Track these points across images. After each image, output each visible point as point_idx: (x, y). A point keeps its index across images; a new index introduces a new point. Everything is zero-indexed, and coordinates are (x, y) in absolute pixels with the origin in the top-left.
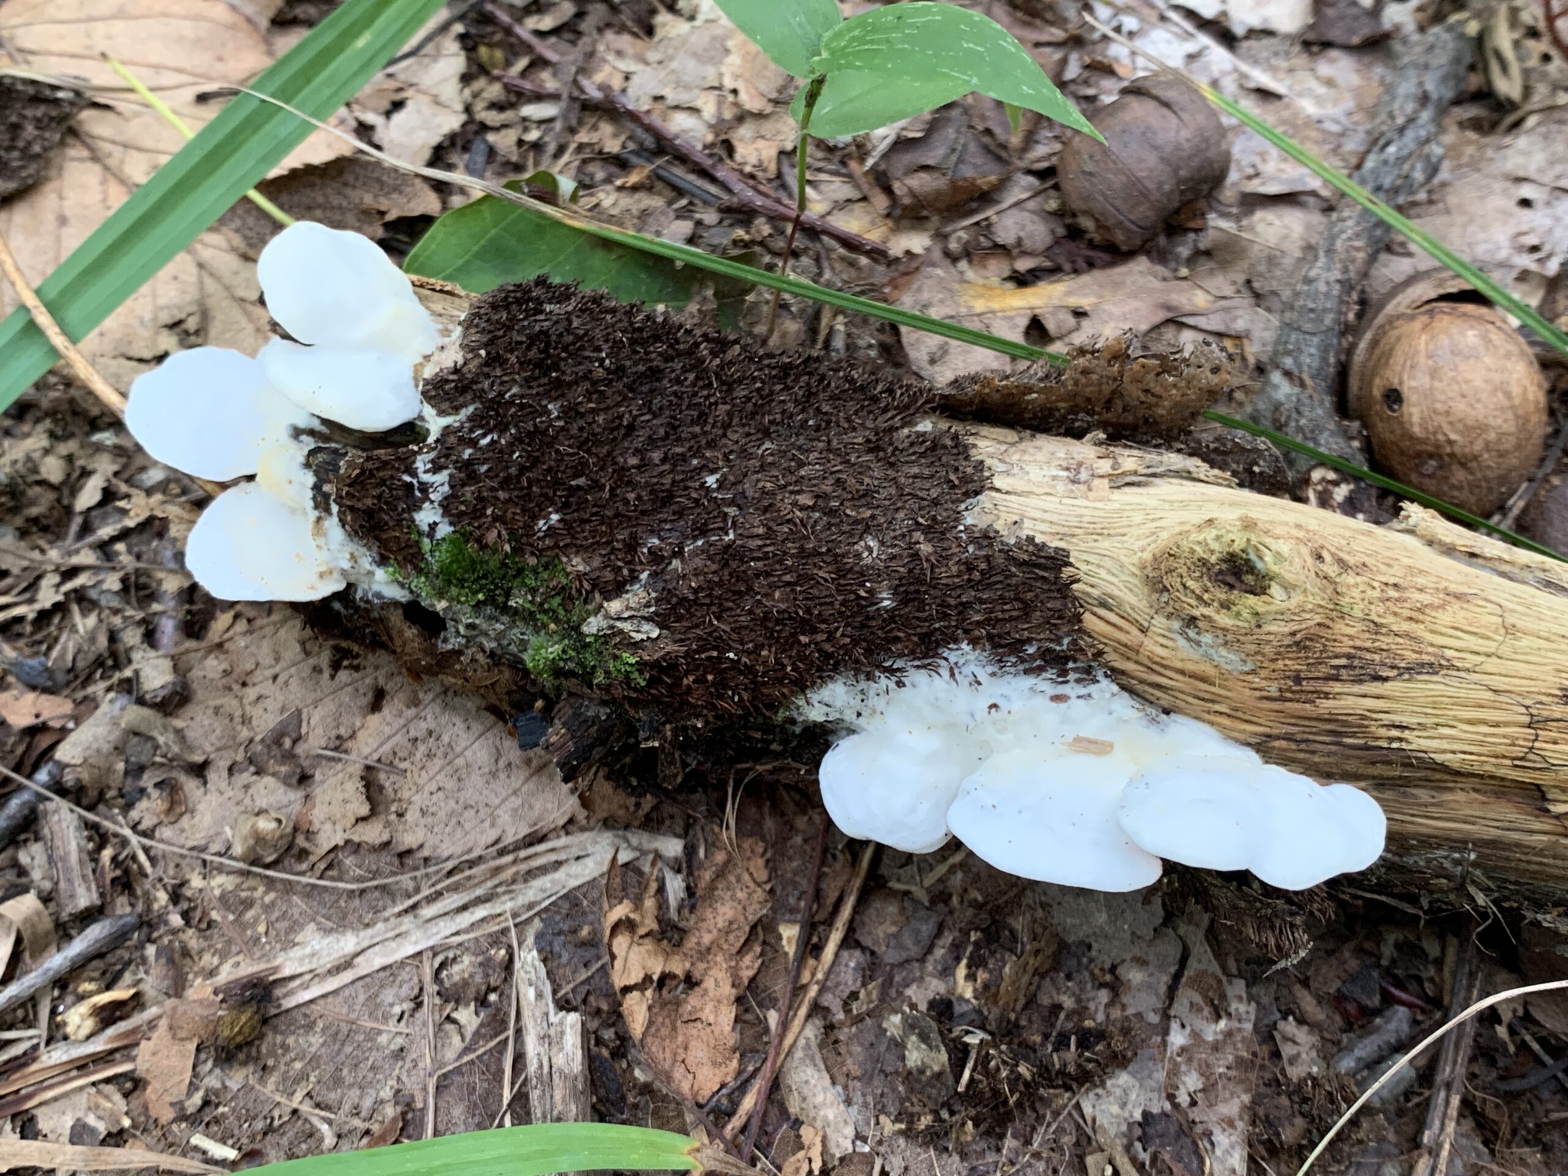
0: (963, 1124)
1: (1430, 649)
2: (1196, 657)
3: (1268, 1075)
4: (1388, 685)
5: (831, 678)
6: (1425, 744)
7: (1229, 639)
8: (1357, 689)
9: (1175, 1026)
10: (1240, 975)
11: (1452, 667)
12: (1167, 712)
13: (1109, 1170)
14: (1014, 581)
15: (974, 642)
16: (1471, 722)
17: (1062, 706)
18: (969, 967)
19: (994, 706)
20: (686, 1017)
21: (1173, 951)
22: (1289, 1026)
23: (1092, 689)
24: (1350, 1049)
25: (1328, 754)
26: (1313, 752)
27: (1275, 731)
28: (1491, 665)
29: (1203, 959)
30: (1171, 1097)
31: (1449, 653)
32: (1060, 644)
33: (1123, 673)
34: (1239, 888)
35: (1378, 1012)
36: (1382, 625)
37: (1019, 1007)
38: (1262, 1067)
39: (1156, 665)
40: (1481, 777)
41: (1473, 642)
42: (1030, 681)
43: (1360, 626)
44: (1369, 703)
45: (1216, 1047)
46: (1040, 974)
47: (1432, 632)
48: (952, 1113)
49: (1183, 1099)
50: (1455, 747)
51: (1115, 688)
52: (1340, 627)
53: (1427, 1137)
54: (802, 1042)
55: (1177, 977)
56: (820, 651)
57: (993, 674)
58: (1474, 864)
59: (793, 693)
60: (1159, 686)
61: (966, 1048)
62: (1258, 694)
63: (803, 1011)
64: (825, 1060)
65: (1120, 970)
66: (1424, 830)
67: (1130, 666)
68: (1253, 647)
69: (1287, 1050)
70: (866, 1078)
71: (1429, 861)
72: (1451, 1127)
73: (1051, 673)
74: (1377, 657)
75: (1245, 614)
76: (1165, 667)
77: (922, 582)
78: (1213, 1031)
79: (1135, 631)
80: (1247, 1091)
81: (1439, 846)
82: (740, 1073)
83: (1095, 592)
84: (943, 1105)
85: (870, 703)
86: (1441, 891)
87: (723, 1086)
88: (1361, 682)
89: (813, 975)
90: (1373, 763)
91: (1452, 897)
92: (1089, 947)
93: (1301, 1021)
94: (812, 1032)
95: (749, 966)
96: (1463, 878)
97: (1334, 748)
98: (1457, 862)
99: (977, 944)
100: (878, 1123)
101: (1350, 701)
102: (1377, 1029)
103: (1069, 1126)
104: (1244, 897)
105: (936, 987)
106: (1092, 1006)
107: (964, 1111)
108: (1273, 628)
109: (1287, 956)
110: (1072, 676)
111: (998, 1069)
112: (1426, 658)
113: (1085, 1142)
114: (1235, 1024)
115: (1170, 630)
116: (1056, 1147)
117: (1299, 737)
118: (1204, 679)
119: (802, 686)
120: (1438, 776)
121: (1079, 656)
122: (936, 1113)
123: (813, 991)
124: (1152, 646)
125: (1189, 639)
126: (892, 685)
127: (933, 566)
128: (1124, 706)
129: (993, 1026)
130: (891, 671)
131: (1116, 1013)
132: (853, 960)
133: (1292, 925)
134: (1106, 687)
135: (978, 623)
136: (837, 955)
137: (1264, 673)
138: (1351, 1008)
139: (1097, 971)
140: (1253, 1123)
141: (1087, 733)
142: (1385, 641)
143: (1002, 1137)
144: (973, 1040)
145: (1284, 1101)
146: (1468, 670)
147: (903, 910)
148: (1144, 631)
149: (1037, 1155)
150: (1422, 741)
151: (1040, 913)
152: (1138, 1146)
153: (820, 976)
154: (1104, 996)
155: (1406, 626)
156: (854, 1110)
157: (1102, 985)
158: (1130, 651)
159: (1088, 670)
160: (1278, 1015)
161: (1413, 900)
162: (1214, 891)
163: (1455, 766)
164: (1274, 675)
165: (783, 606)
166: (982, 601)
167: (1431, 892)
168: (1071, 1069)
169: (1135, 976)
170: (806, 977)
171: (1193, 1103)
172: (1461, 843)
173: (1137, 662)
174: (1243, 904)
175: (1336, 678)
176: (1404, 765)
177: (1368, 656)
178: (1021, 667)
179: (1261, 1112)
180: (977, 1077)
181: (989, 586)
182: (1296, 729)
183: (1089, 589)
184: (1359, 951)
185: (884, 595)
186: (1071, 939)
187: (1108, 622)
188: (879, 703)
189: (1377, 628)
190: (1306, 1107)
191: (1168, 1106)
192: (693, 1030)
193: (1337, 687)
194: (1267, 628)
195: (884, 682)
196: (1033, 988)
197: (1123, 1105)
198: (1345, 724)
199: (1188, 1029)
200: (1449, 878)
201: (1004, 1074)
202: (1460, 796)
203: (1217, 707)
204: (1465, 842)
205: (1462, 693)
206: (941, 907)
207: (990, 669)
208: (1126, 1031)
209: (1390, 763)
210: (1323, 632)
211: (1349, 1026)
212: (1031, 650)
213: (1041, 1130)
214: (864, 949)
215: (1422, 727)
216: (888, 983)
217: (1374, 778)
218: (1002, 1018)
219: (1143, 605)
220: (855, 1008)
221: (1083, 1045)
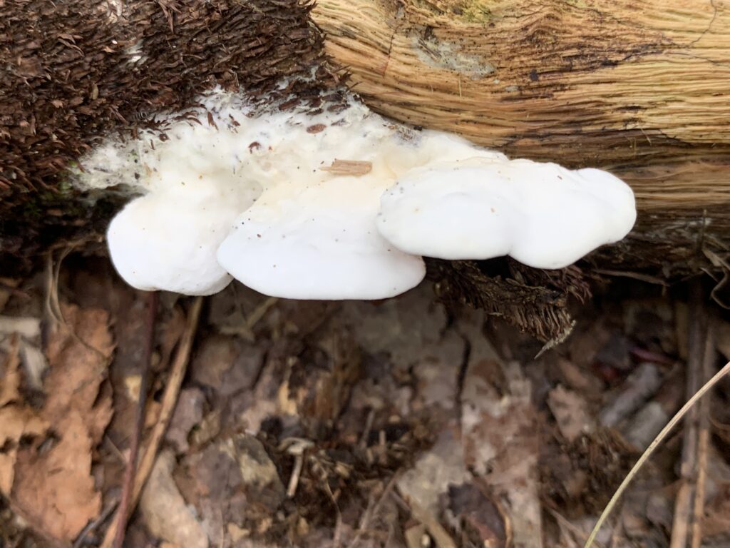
0: (297, 522)
1: (652, 32)
2: (438, 69)
3: (548, 437)
4: (619, 68)
5: (100, 142)
6: (657, 121)
7: (465, 42)
8: (590, 76)
9: (466, 409)
10: (515, 358)
11: (672, 46)
12: (419, 128)
13: (426, 541)
14: (254, 18)
15: (226, 85)
16: (697, 94)
17: (319, 135)
18: (290, 387)
19: (255, 144)
20: (51, 468)
21: (458, 348)
22: (560, 394)
23: (345, 114)
24: (610, 405)
25: (570, 145)
26: (556, 145)
27: (519, 130)
28: (707, 40)
29: (483, 350)
30: (471, 469)
31: (669, 34)
32: (309, 75)
33: (373, 97)
34: (503, 279)
35: (628, 372)
36: (606, 14)
37: (335, 413)
38: (543, 431)
39: (402, 85)
40: (709, 146)
41: (687, 22)
42: (285, 116)
43: (586, 17)
44: (603, 88)
45: (503, 421)
46: (350, 384)
47: (651, 16)
48: (287, 514)
49: (481, 468)
50: (685, 120)
51: (366, 110)
52: (567, 18)
53: (685, 469)
54: (155, 474)
55: (464, 368)
56: (80, 115)
57: (251, 115)
58: (709, 229)
59: (66, 162)
60: (406, 105)
61: (292, 459)
62: (499, 96)
63: (153, 447)
64: (177, 485)
65: (418, 371)
66: (664, 204)
67: (379, 90)
68: (488, 48)
69: (561, 414)
70: (213, 495)
71: (669, 232)
72: (704, 458)
73: (303, 105)
74: (605, 44)
75: (478, 14)
76: (411, 84)
77: (167, 32)
78: (499, 407)
79: (378, 54)
80: (533, 452)
81: (677, 217)
82: (103, 507)
83: (337, 23)
84: (279, 508)
85: (141, 161)
86: (682, 259)
87: (90, 522)
88: (592, 69)
89: (158, 415)
90: (612, 147)
91: (690, 263)
92: (389, 355)
93: (569, 387)
94: (165, 463)
95: (102, 417)
96: (700, 243)
97: (574, 138)
98: (694, 230)
99: (294, 368)
100: (226, 531)
101: (585, 89)
102: (631, 386)
103: (390, 506)
104: (510, 288)
105: (265, 409)
106: (397, 403)
107: (296, 511)
108: (506, 25)
109: (554, 336)
110: (324, 105)
111: (320, 473)
112: (649, 40)
113: (404, 517)
114: (516, 400)
115: (411, 47)
116: (381, 526)
117: (541, 132)
118: (448, 90)
119: (73, 154)
120: (671, 151)
121: (327, 83)
122: (274, 516)
123: (159, 430)
124: (396, 66)
125: (428, 51)
126: (156, 140)
127: (174, 15)
128: (377, 127)
129: (313, 435)
130: (153, 125)
131: (418, 406)
132: (192, 398)
133: (556, 308)
134: (357, 109)
135: (226, 63)
136: (178, 397)
137: (502, 74)
138: (608, 372)
139: (398, 374)
140: (541, 479)
141: (345, 155)
142: (610, 29)
143: (334, 525)
144: (297, 450)
145: (565, 459)
146: (687, 47)
147: (232, 350)
148: (386, 53)
149: (365, 537)
150: (655, 119)
151: (345, 334)
152: (449, 514)
153: (164, 416)
154: (406, 393)
155: (627, 13)
156: (206, 523)
157: (402, 385)
158: (377, 75)
159: (338, 97)
160: (548, 386)
161: (654, 271)
162: (481, 287)
163: (687, 138)
164: (513, 74)
165: (33, 74)
166: (227, 43)
167: (671, 262)
168: (383, 460)
169: (428, 373)
170: (151, 419)
171: (490, 471)
172: (695, 212)
173: (385, 85)
174: (508, 295)
175: (569, 69)
176: (640, 145)
177: (597, 43)
178: (276, 104)
179: (547, 470)
180: (304, 480)
181: (232, 27)
182: (537, 125)
183: (331, 21)
184: (609, 325)
185: (134, 52)
186: (374, 350)
187: (352, 50)
188: (149, 160)
189: (601, 17)
190: (584, 462)
191: (468, 477)
192: (58, 478)
193: (571, 78)
194: (499, 26)
195: (147, 137)
196: (345, 397)
197: (432, 480)
198: (582, 111)
199: (478, 410)
200: (687, 245)
201: (325, 475)
202: (692, 167)
203: (464, 116)
204: (700, 210)
205: (686, 68)
206: (264, 342)
207: (246, 110)
208: (425, 421)
209: (627, 145)
210: (553, 24)
211: (607, 386)
212: (283, 86)
213: (367, 514)
214: (202, 388)
215: (653, 105)
216: (226, 412)
217: (613, 161)
218: (321, 426)
219: (382, 27)
220: (198, 438)
221: (391, 437)
